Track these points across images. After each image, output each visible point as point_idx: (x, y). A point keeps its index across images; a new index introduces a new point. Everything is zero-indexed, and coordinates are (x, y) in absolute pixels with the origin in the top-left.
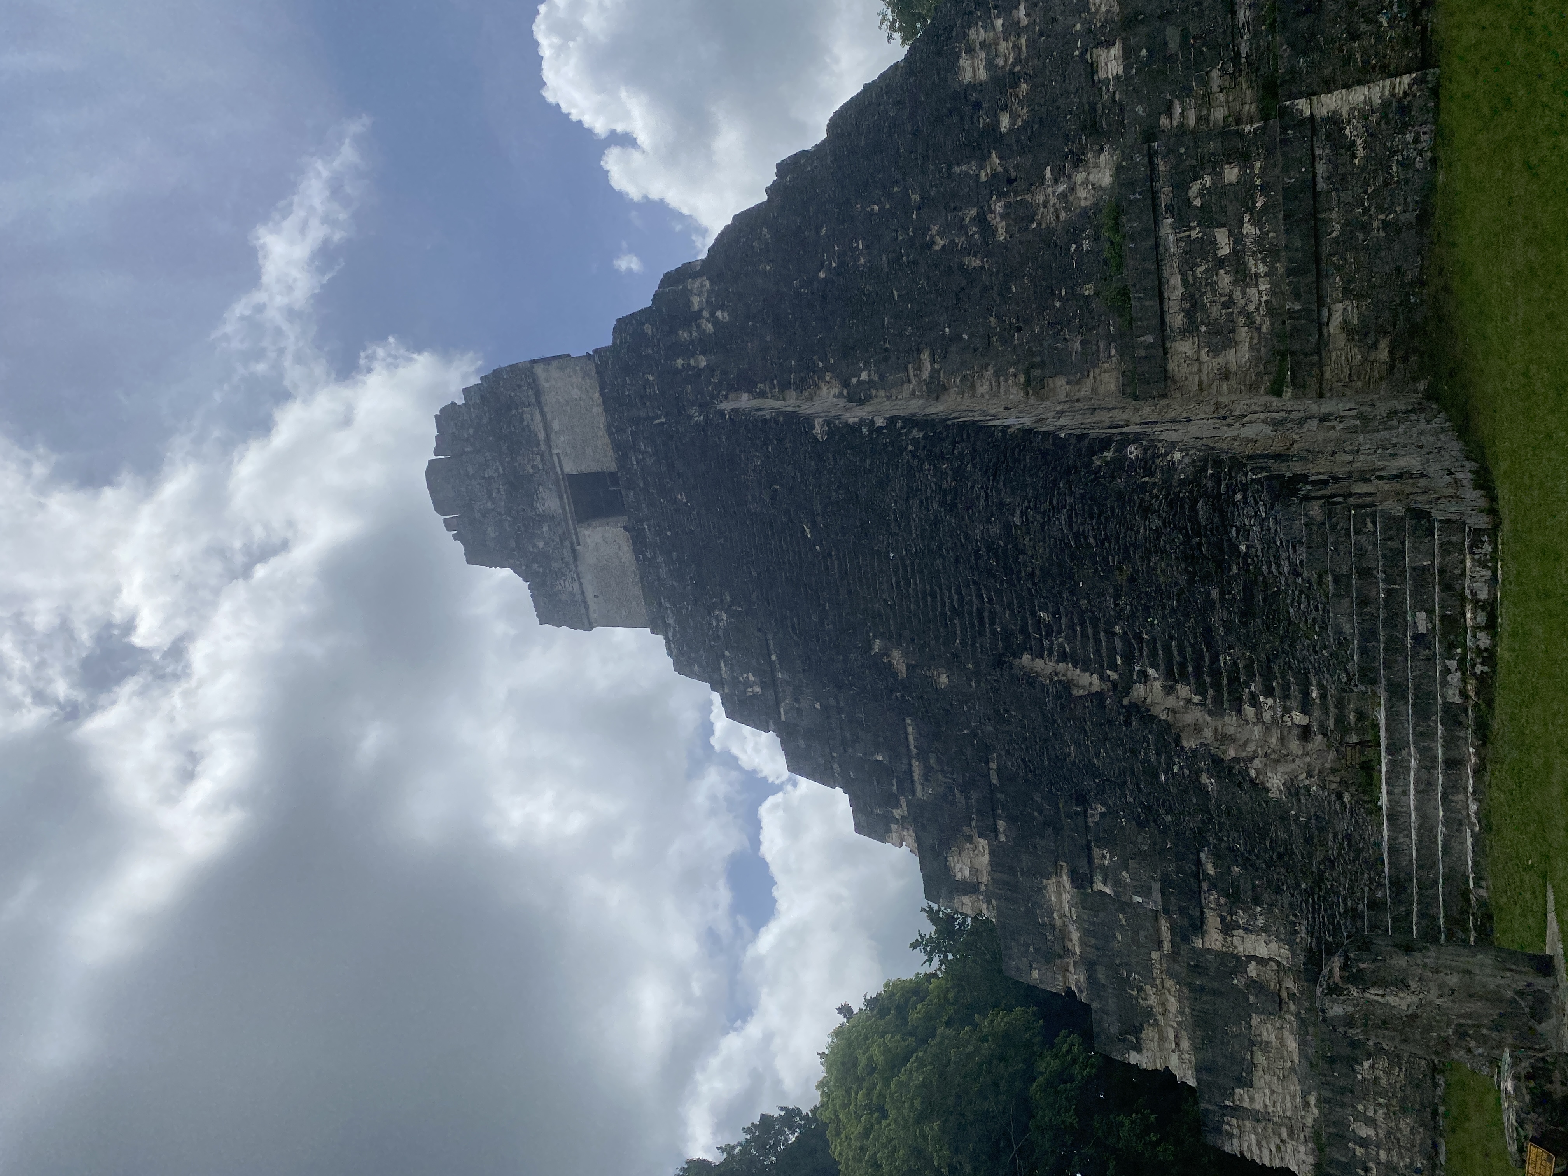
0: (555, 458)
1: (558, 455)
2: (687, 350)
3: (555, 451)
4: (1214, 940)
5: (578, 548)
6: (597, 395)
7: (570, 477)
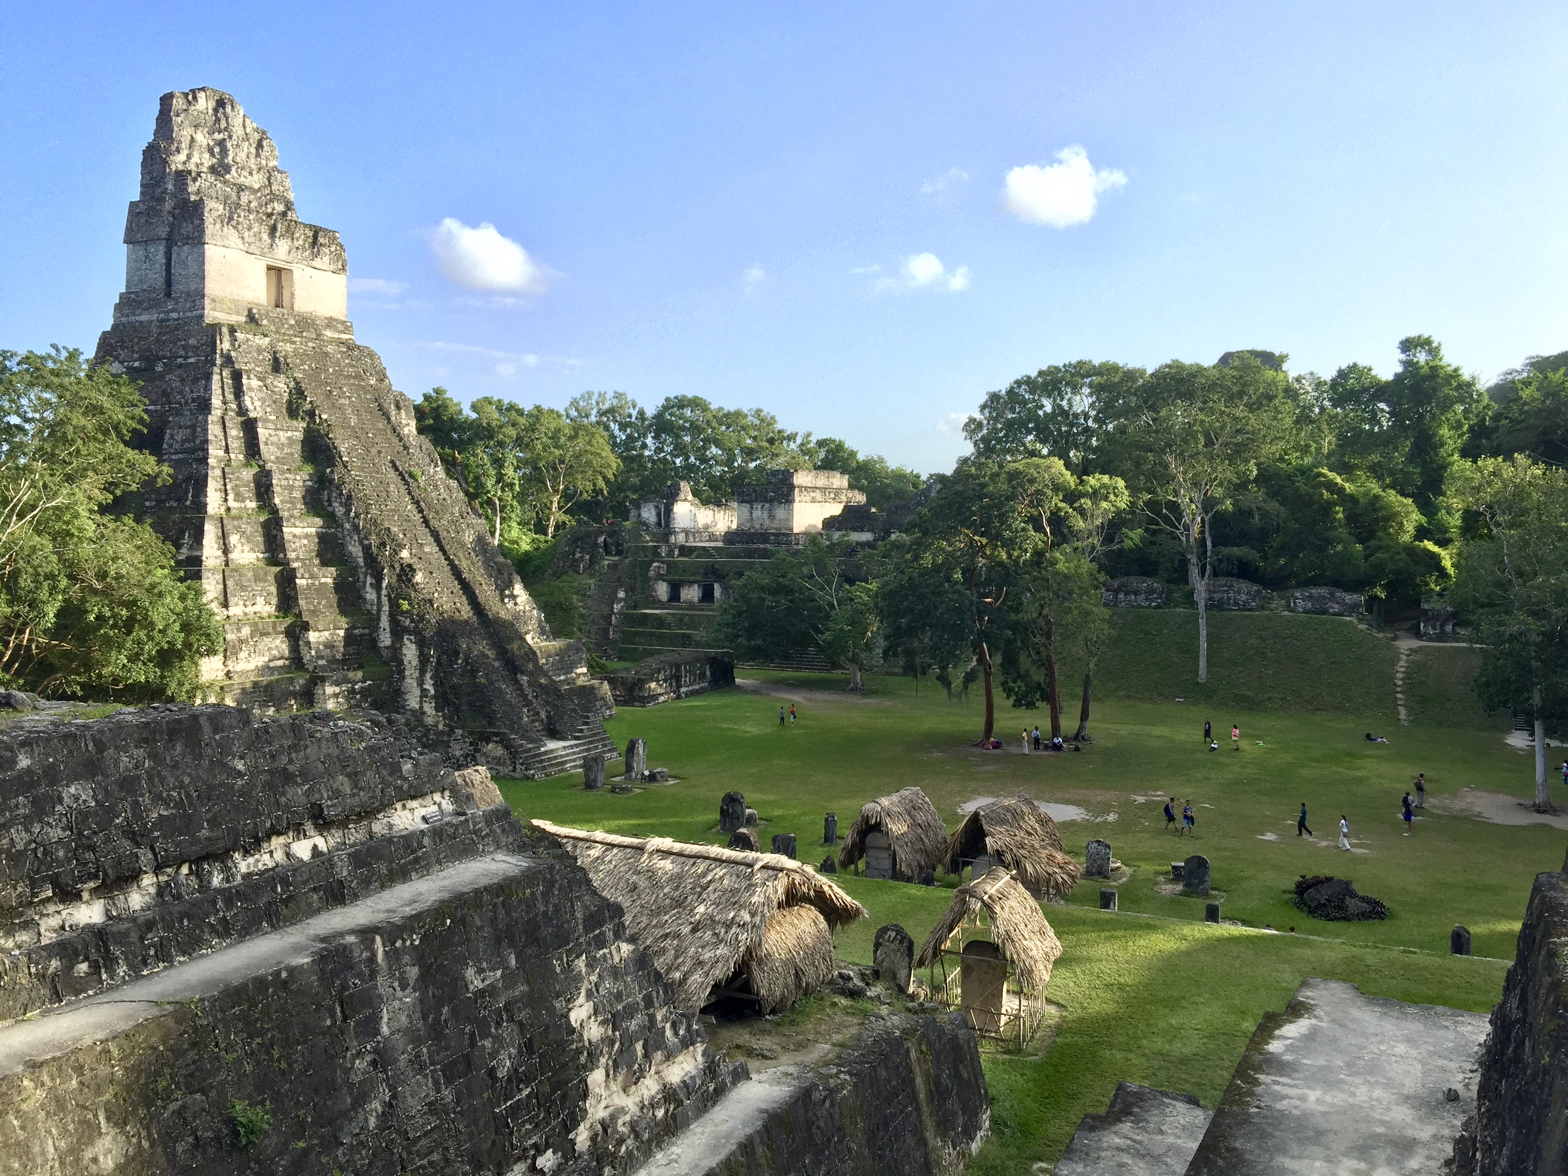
0: (303, 267)
1: (304, 270)
3: (306, 268)
5: (253, 256)
7: (291, 271)
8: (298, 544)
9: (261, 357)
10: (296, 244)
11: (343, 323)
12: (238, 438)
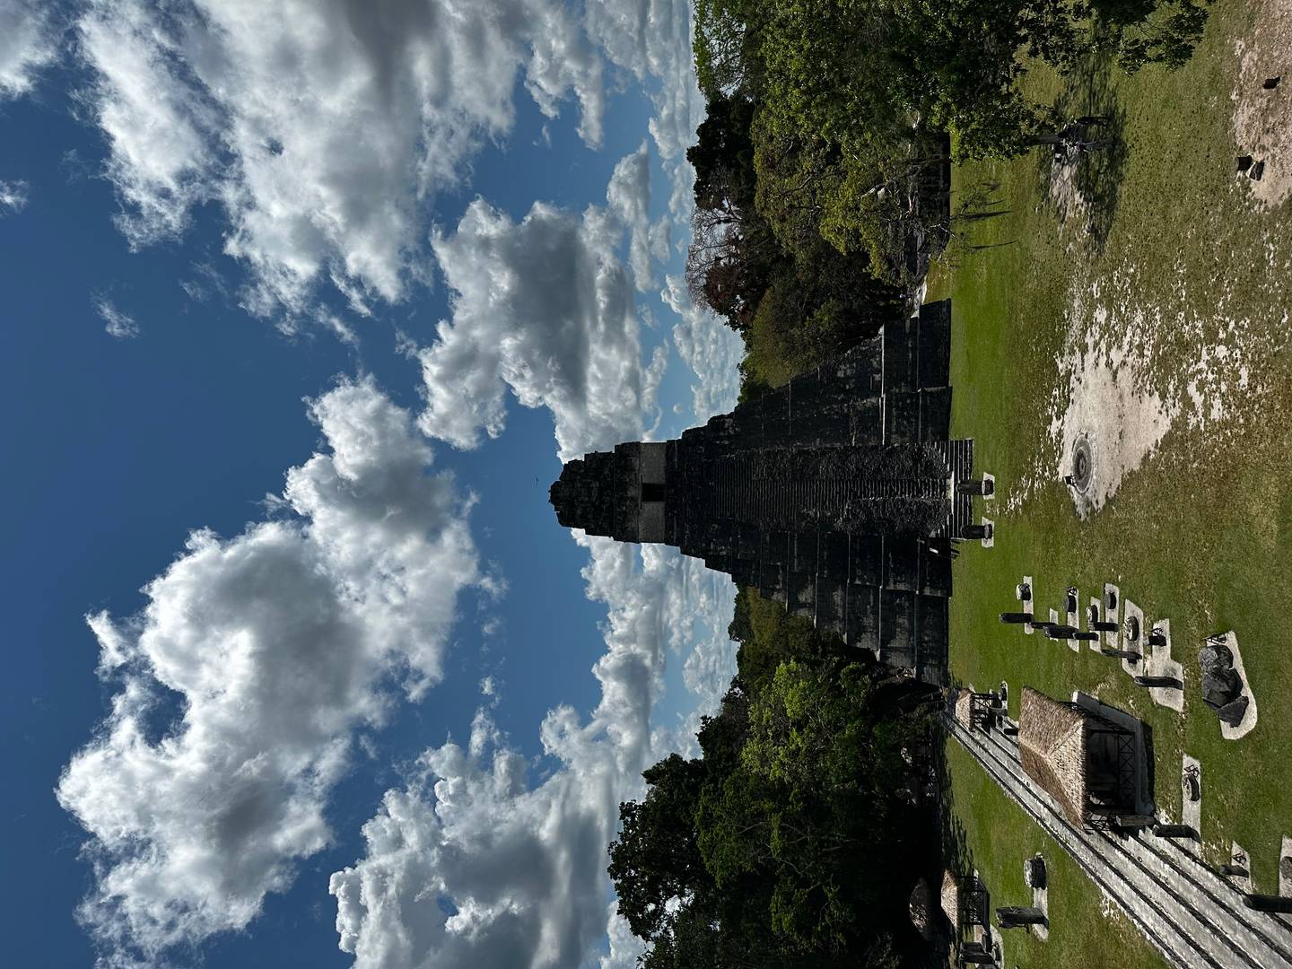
2: (721, 439)
4: (891, 587)
6: (663, 456)
7: (644, 485)
10: (628, 481)
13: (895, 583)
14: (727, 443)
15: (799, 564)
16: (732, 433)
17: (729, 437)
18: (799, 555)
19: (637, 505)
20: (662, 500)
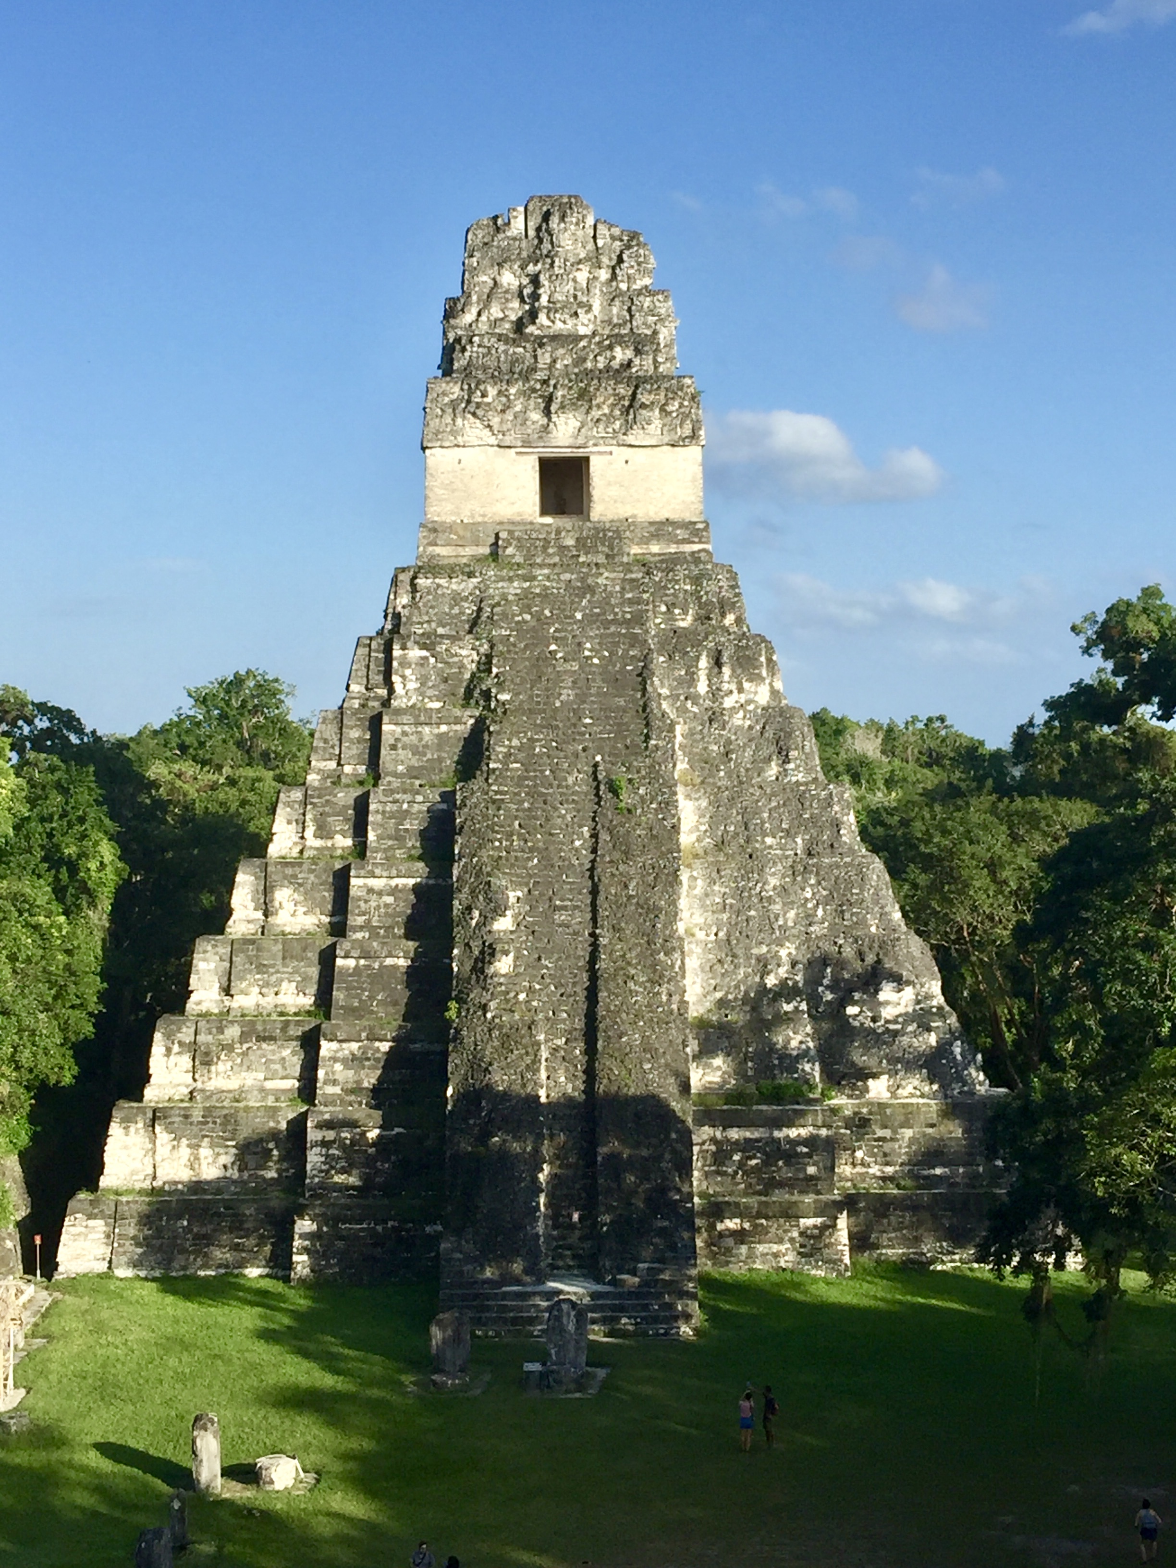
0: (608, 449)
1: (611, 453)
3: (614, 449)
5: (513, 450)
6: (666, 515)
7: (587, 459)
8: (373, 904)
9: (456, 610)
10: (596, 413)
11: (688, 525)
12: (359, 740)
13: (325, 1144)
14: (702, 687)
15: (370, 891)
16: (728, 702)
17: (715, 694)
18: (393, 891)
19: (527, 444)
20: (544, 512)
